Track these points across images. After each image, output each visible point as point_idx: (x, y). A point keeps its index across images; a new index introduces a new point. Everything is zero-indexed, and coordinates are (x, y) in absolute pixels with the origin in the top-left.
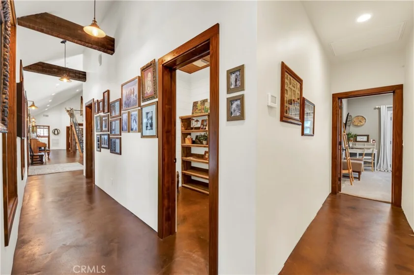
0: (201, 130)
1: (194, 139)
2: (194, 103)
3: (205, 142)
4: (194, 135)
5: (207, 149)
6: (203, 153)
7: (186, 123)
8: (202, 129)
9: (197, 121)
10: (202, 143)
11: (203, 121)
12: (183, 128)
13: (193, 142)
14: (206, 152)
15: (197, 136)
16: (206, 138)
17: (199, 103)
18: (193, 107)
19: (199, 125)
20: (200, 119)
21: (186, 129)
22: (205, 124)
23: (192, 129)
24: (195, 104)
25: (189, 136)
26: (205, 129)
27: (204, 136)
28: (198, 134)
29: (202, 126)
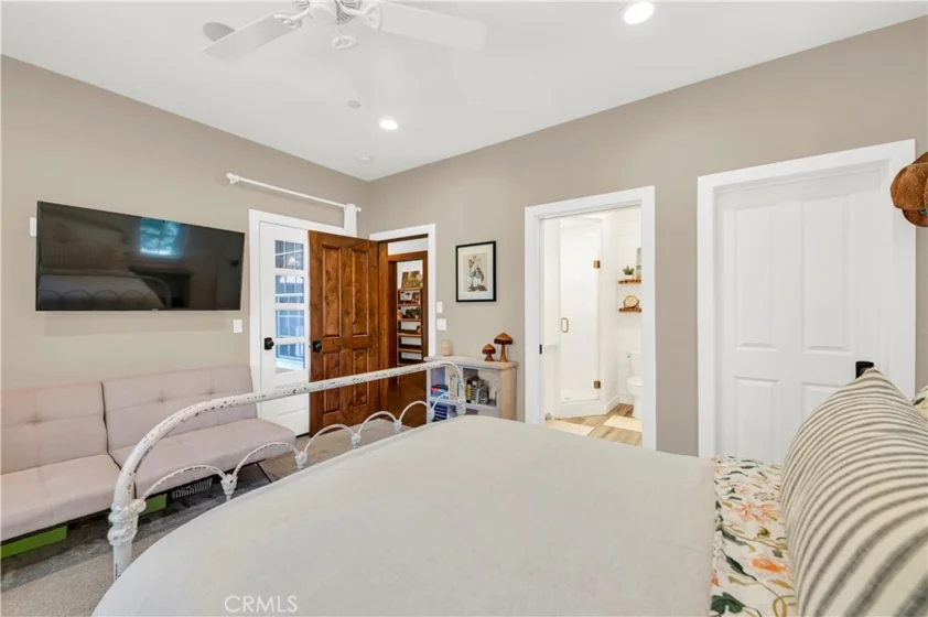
1: (405, 314)
3: (417, 317)
4: (403, 310)
5: (419, 324)
6: (415, 328)
9: (408, 294)
10: (413, 317)
13: (404, 317)
14: (418, 327)
15: (407, 311)
16: (417, 312)
19: (410, 298)
20: (411, 293)
22: (417, 298)
27: (416, 310)
28: (410, 308)
29: (413, 300)
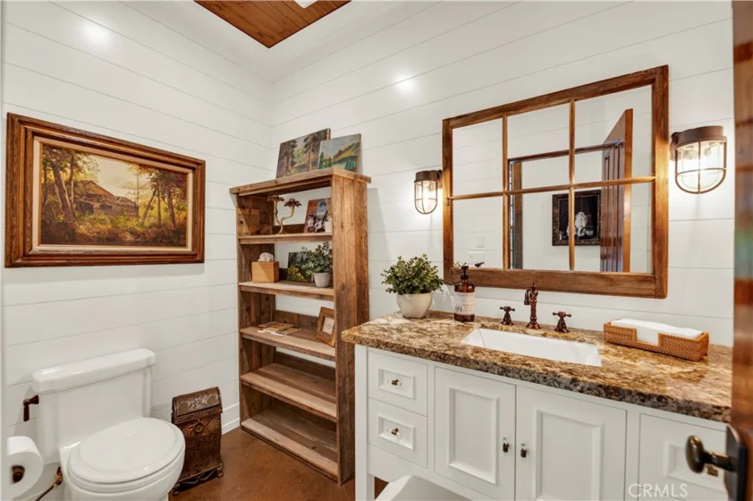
0: (306, 234)
1: (284, 264)
2: (283, 146)
3: (320, 278)
5: (329, 305)
7: (255, 212)
8: (311, 230)
9: (293, 203)
10: (309, 281)
11: (312, 204)
12: (245, 229)
13: (282, 276)
14: (326, 313)
16: (324, 263)
17: (300, 145)
18: (281, 158)
19: (299, 217)
21: (258, 233)
22: (320, 214)
23: (276, 230)
24: (287, 149)
25: (265, 257)
26: (322, 230)
27: (318, 255)
28: (298, 248)
29: (310, 222)
